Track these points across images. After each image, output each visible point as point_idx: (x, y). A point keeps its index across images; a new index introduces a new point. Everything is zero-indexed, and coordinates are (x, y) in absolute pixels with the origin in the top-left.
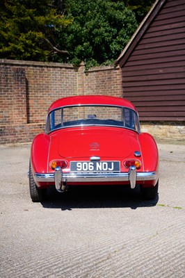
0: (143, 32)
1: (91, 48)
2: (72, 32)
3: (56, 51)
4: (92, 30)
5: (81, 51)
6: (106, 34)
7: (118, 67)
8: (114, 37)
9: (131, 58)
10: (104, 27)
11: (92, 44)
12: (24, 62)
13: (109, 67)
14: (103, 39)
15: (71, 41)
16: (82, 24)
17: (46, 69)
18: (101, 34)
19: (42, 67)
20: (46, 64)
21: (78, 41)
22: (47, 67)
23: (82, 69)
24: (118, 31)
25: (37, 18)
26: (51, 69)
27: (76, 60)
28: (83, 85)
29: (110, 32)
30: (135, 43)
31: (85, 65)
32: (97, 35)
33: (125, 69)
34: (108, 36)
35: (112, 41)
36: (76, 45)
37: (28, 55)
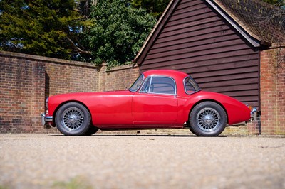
0: (158, 32)
1: (113, 49)
2: (94, 33)
3: (79, 51)
4: (113, 32)
5: (103, 51)
6: (127, 37)
7: (136, 65)
8: (136, 40)
9: (148, 57)
10: (126, 30)
11: (113, 45)
12: (45, 58)
13: (128, 66)
14: (125, 41)
15: (94, 42)
16: (105, 26)
17: (67, 67)
18: (123, 37)
19: (63, 64)
20: (68, 61)
21: (100, 42)
22: (69, 65)
23: (103, 69)
24: (140, 35)
25: (60, 19)
26: (73, 67)
27: (99, 60)
28: (104, 84)
29: (132, 35)
30: (151, 43)
31: (107, 65)
32: (118, 37)
33: (142, 67)
34: (129, 39)
35: (133, 44)
36: (98, 46)
37: (50, 52)
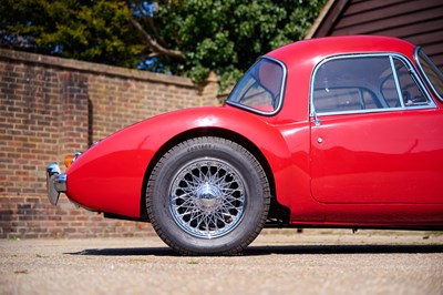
1: (232, 45)
2: (191, 10)
3: (156, 49)
4: (233, 7)
5: (210, 51)
6: (262, 18)
8: (281, 25)
11: (232, 37)
12: (86, 66)
14: (257, 27)
15: (190, 31)
17: (133, 85)
18: (254, 18)
19: (125, 78)
20: (135, 73)
21: (203, 29)
22: (137, 80)
23: (211, 90)
24: (289, 13)
26: (146, 85)
27: (198, 70)
29: (272, 13)
31: (219, 82)
32: (244, 17)
34: (267, 22)
35: (276, 33)
36: (200, 38)
37: (96, 51)
